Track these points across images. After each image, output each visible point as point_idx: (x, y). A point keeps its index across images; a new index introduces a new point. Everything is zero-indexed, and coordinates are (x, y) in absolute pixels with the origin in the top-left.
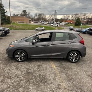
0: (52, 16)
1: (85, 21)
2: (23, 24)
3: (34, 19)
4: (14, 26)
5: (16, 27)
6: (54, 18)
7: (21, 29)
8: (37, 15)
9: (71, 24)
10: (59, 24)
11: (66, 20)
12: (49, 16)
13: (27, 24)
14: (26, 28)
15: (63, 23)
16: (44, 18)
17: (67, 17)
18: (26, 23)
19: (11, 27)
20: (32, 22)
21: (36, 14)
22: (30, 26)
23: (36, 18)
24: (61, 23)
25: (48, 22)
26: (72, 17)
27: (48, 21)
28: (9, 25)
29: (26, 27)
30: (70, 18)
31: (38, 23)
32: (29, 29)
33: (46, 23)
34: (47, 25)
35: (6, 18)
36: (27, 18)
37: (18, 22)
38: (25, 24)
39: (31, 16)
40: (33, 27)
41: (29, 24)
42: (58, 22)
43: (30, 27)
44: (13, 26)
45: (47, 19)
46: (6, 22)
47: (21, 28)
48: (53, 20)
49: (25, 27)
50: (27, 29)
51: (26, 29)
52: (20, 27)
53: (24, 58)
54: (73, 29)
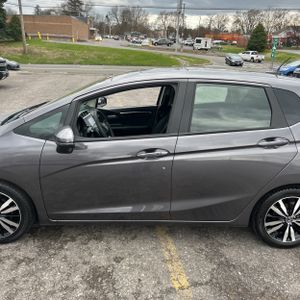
0: (169, 17)
1: (283, 35)
2: (68, 42)
3: (108, 27)
4: (36, 50)
5: (41, 54)
6: (174, 25)
7: (61, 61)
8: (118, 13)
9: (232, 48)
10: (192, 45)
11: (216, 31)
12: (158, 18)
13: (80, 43)
14: (77, 58)
15: (207, 42)
16: (141, 25)
17: (219, 22)
18: (79, 41)
19: (24, 52)
20: (98, 38)
21: (114, 10)
22: (93, 51)
23: (114, 22)
25: (156, 37)
26: (238, 21)
27: (155, 34)
28: (18, 48)
29: (76, 53)
30: (229, 26)
31: (120, 41)
32: (87, 62)
33: (146, 42)
34: (150, 48)
35: (8, 21)
36: (81, 23)
37: (50, 37)
38: (74, 42)
39: (98, 16)
40: (103, 53)
41: (89, 43)
42: (189, 40)
43: (92, 55)
44: (30, 52)
45: (153, 29)
46: (8, 34)
47: (60, 59)
48: (170, 30)
49: (73, 54)
50: (80, 63)
51: (77, 61)
52: (57, 55)
53: (17, 226)
54: (241, 65)
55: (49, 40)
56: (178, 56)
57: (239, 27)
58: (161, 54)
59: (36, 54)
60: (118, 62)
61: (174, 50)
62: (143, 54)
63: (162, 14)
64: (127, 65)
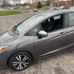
0: (16, 1)
1: (44, 3)
6: (17, 3)
9: (34, 8)
10: (24, 8)
16: (9, 4)
17: (29, 2)
24: (26, 7)
25: (14, 7)
30: (31, 2)
33: (12, 8)
34: (14, 10)
45: (12, 5)
48: (17, 5)
53: (28, 63)
54: (37, 11)
56: (22, 11)
57: (34, 2)
58: (17, 11)
60: (6, 14)
61: (20, 10)
62: (12, 11)
63: (14, 1)
64: (9, 15)
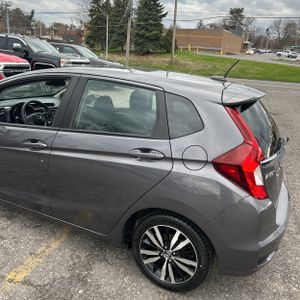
2: (216, 55)
4: (182, 61)
5: (185, 65)
8: (281, 25)
18: (228, 54)
19: (171, 63)
23: (274, 36)
28: (167, 59)
37: (200, 50)
38: (222, 55)
39: (258, 29)
41: (239, 57)
44: (176, 63)
46: (162, 47)
52: (199, 67)
55: (198, 52)
59: (181, 65)
